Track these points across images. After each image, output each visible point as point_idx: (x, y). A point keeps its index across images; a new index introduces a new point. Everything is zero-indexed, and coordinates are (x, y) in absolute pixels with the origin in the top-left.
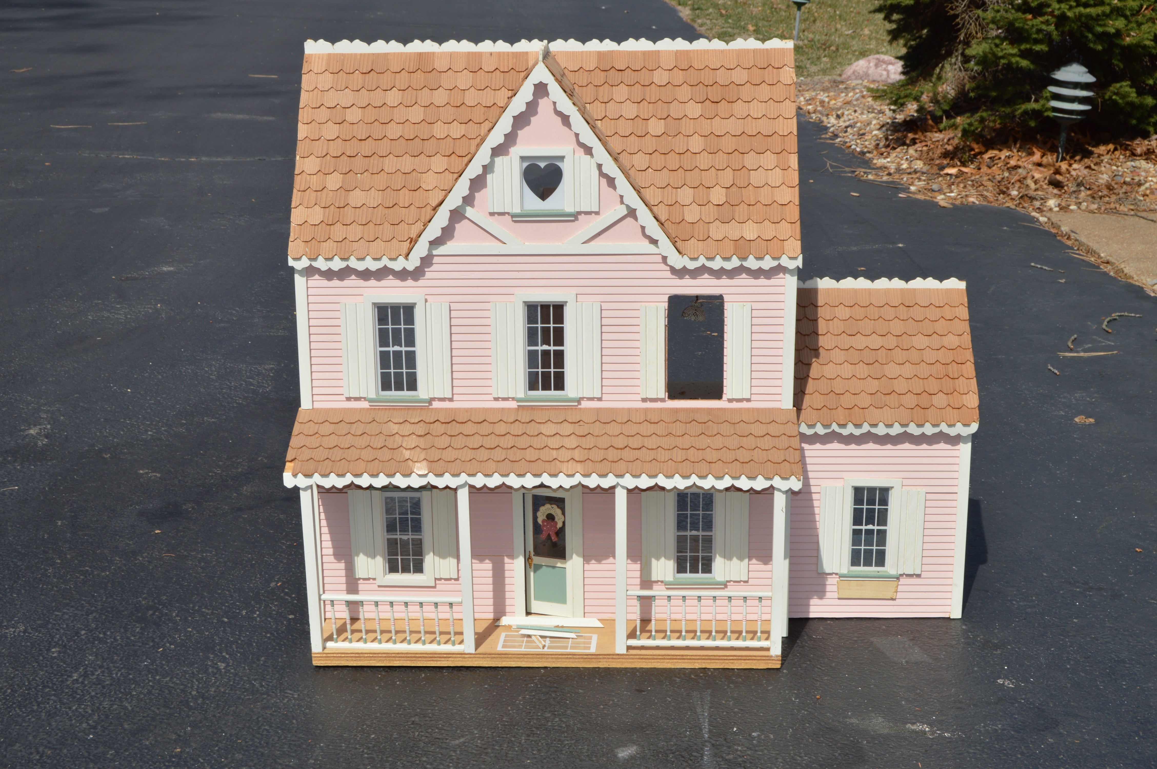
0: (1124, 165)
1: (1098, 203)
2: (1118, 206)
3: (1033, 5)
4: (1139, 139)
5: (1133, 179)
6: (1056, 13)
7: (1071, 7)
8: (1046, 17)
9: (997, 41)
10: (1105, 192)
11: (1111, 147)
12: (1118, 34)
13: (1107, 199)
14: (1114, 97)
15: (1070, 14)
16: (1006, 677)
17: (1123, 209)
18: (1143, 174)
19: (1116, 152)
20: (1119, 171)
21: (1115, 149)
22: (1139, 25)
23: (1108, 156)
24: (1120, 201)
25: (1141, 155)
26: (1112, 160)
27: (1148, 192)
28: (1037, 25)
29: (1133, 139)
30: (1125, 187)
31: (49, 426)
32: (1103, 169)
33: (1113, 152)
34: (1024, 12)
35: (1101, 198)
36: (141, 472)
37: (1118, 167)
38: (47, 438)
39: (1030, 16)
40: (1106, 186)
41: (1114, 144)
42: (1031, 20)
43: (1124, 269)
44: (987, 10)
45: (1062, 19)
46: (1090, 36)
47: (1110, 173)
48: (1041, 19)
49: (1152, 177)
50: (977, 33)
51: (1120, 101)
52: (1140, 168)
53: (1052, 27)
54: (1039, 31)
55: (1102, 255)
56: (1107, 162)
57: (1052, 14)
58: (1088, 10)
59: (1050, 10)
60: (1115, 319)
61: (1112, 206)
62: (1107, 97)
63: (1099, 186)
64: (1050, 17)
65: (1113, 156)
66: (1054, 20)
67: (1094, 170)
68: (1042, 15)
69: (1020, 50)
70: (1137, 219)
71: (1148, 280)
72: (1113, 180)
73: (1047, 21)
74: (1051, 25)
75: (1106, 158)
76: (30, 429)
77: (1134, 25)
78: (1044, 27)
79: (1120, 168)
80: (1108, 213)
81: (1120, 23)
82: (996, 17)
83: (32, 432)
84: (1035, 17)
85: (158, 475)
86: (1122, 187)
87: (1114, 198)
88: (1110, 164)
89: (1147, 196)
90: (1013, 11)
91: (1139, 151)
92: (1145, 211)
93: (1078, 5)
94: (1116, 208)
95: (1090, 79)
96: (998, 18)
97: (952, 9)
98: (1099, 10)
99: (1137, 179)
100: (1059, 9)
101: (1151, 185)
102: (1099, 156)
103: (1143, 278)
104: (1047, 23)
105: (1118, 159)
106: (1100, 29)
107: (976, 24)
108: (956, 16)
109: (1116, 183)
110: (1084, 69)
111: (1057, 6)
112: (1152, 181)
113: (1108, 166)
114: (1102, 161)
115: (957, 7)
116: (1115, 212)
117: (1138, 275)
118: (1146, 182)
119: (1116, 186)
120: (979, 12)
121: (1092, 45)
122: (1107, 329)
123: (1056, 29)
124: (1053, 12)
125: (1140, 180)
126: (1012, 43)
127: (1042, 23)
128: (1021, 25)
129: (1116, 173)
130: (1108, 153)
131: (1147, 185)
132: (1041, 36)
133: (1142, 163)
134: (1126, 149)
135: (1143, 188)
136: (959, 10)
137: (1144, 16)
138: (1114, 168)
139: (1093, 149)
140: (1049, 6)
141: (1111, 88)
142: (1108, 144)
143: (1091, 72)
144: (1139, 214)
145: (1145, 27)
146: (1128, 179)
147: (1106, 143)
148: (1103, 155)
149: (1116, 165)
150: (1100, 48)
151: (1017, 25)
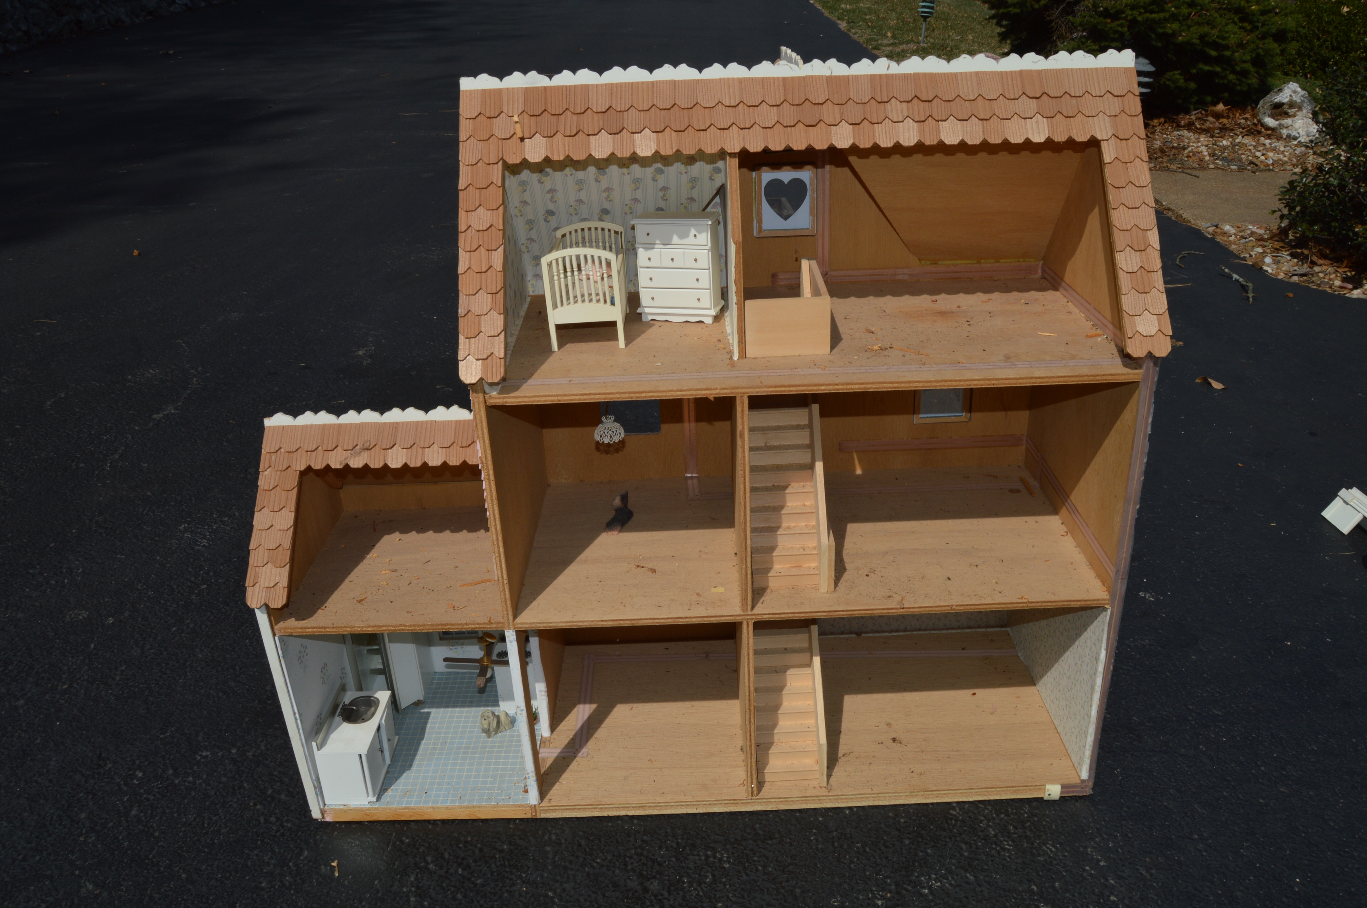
0: (1172, 134)
1: (1154, 163)
2: (1169, 165)
3: (1111, 11)
4: (1182, 114)
5: (1179, 144)
6: (1129, 18)
7: (1140, 14)
8: (1121, 21)
9: (1083, 40)
10: (1159, 155)
11: (1162, 120)
12: (1174, 35)
13: (1161, 159)
14: (1167, 83)
15: (1139, 19)
16: (1146, 591)
17: (1173, 167)
18: (1186, 140)
19: (1166, 124)
20: (1168, 138)
21: (1165, 122)
22: (1189, 27)
23: (1160, 127)
24: (1170, 161)
25: (1184, 127)
26: (1163, 130)
27: (1191, 154)
28: (1114, 27)
29: (1178, 114)
30: (1173, 150)
31: (373, 348)
32: (1157, 137)
33: (1163, 124)
34: (1105, 17)
35: (1156, 158)
36: (438, 387)
37: (1167, 135)
38: (370, 358)
39: (1109, 21)
40: (1159, 149)
41: (1164, 118)
42: (1110, 23)
43: (1183, 215)
44: (1075, 16)
45: (1133, 23)
46: (1153, 36)
47: (1162, 140)
48: (1118, 23)
49: (1193, 143)
50: (1066, 33)
51: (1172, 86)
52: (1183, 136)
53: (1126, 29)
54: (1115, 32)
55: (1164, 203)
56: (1159, 132)
57: (1125, 18)
58: (1153, 16)
59: (1124, 15)
60: (1185, 256)
61: (1165, 164)
62: (1162, 82)
63: (1154, 150)
64: (1124, 21)
65: (1164, 127)
66: (1127, 23)
67: (1150, 137)
68: (1118, 19)
69: (1100, 46)
70: (1184, 175)
71: (1203, 224)
72: (1164, 145)
73: (1122, 24)
74: (1124, 27)
75: (1158, 129)
76: (359, 350)
77: (1185, 28)
78: (1120, 29)
79: (1169, 136)
80: (1161, 170)
81: (1175, 26)
82: (1083, 21)
83: (360, 353)
84: (1112, 21)
85: (451, 390)
86: (1171, 151)
87: (1166, 159)
88: (1161, 133)
89: (1190, 157)
90: (1096, 17)
91: (1183, 123)
92: (1189, 168)
93: (1146, 12)
94: (1167, 166)
95: (1151, 68)
96: (1085, 22)
97: (1048, 16)
98: (1162, 15)
99: (1182, 144)
100: (1131, 15)
101: (1192, 149)
102: (1154, 127)
103: (1198, 222)
104: (1122, 26)
105: (1167, 129)
106: (1161, 31)
107: (1066, 27)
108: (1051, 21)
109: (1167, 148)
110: (1147, 61)
111: (1130, 13)
112: (1193, 146)
113: (1160, 134)
114: (1156, 130)
115: (1053, 14)
116: (1167, 169)
117: (1194, 220)
118: (1189, 147)
119: (1167, 150)
120: (1070, 17)
121: (1154, 43)
122: (1180, 265)
123: (1128, 30)
124: (1126, 17)
125: (1184, 145)
126: (1094, 42)
127: (1118, 25)
128: (1102, 27)
129: (1166, 140)
130: (1159, 125)
131: (1190, 149)
132: (1117, 36)
133: (1185, 133)
134: (1173, 122)
135: (1186, 151)
136: (1054, 16)
137: (1192, 20)
138: (1165, 136)
139: (1150, 122)
140: (1123, 12)
141: (1166, 76)
142: (1160, 118)
143: (1152, 63)
144: (1185, 171)
145: (1193, 29)
146: (1175, 145)
147: (1158, 117)
148: (1156, 126)
149: (1166, 134)
150: (1160, 45)
151: (1099, 27)
